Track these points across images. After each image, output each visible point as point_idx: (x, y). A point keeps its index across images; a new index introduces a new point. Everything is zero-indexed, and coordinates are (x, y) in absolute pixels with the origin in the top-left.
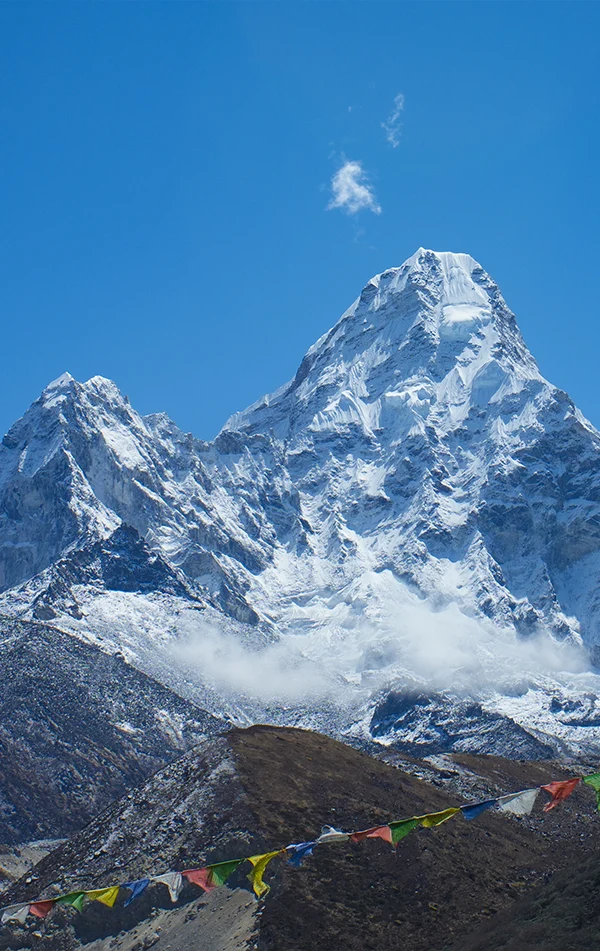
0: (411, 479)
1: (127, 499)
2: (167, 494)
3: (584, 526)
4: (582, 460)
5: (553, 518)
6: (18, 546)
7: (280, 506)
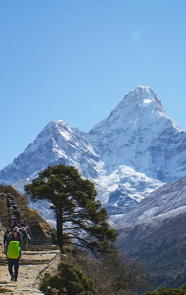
0: (134, 140)
1: (67, 147)
2: (76, 145)
3: (173, 150)
4: (173, 135)
5: (166, 148)
6: (42, 158)
7: (104, 146)
